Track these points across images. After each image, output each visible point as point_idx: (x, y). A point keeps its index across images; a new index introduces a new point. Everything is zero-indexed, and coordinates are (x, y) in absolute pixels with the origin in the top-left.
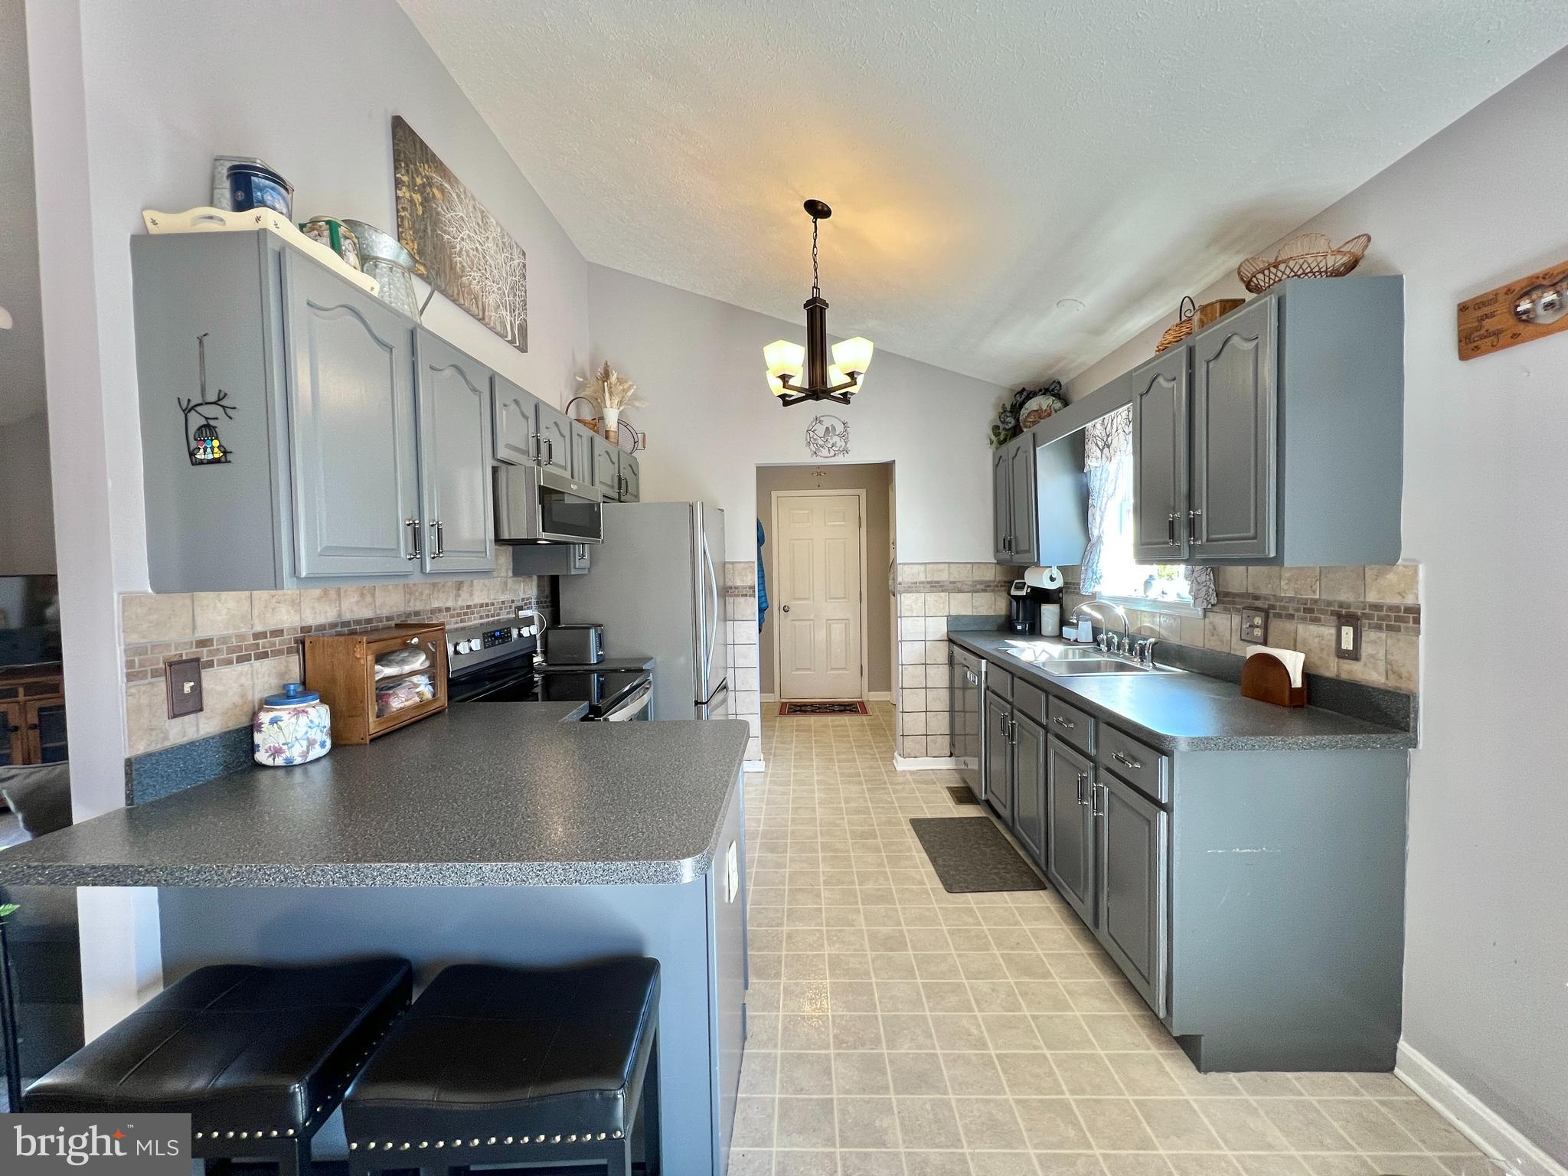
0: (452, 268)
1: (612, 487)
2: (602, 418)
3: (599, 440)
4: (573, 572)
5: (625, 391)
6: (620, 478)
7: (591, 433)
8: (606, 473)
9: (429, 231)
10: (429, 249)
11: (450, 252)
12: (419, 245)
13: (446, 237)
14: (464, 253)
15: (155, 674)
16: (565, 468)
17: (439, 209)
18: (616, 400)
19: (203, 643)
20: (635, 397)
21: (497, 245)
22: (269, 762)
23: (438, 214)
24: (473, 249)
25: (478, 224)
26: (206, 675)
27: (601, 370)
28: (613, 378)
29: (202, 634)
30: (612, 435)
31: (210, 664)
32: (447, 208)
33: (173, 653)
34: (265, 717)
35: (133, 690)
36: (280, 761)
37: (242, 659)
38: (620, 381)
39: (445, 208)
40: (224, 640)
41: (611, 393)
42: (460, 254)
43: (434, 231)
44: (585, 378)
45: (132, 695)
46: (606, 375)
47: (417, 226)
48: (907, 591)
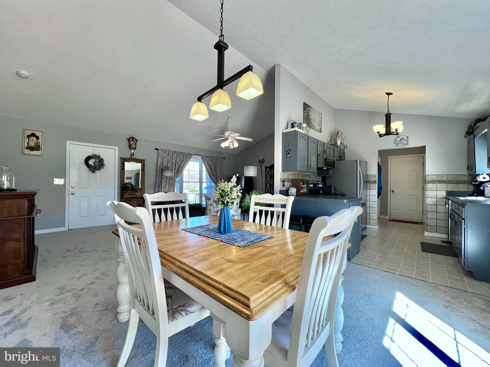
0: (310, 122)
1: (338, 158)
2: (336, 143)
3: (336, 148)
4: (329, 175)
5: (342, 136)
6: (340, 156)
7: (334, 147)
8: (337, 155)
12: (306, 121)
13: (310, 118)
15: (281, 181)
16: (328, 155)
18: (340, 139)
20: (345, 137)
21: (317, 115)
22: (290, 194)
23: (309, 115)
24: (314, 118)
25: (315, 113)
26: (285, 183)
27: (336, 133)
28: (339, 134)
30: (339, 146)
33: (283, 179)
34: (290, 189)
36: (291, 194)
37: (288, 181)
38: (341, 134)
39: (310, 113)
40: (286, 179)
41: (339, 138)
42: (312, 120)
43: (308, 118)
44: (333, 134)
46: (338, 134)
48: (429, 183)
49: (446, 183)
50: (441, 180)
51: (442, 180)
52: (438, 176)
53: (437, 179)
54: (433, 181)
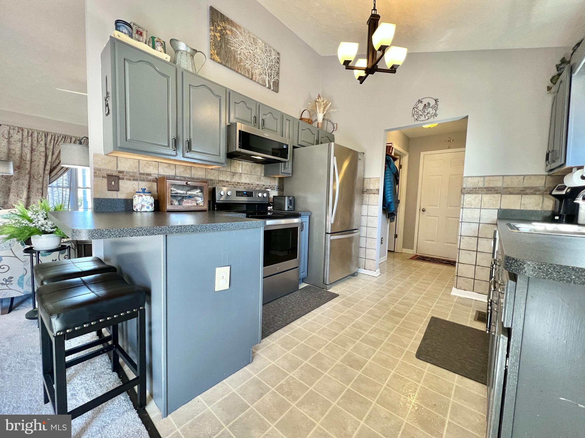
0: (235, 59)
4: (283, 175)
9: (223, 46)
10: (223, 52)
11: (234, 54)
12: (217, 51)
13: (232, 48)
14: (242, 54)
15: (103, 177)
17: (230, 38)
19: (120, 172)
21: (262, 51)
22: (136, 209)
23: (228, 40)
24: (248, 53)
25: (251, 43)
26: (121, 182)
29: (120, 169)
30: (319, 124)
31: (123, 179)
32: (234, 38)
33: (110, 173)
34: (135, 197)
35: (96, 180)
37: (134, 180)
39: (232, 38)
40: (128, 173)
42: (240, 54)
43: (226, 46)
45: (95, 181)
47: (217, 44)
48: (469, 193)
49: (500, 193)
50: (491, 188)
51: (493, 188)
52: (486, 179)
53: (484, 185)
54: (476, 188)
